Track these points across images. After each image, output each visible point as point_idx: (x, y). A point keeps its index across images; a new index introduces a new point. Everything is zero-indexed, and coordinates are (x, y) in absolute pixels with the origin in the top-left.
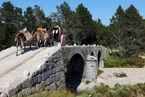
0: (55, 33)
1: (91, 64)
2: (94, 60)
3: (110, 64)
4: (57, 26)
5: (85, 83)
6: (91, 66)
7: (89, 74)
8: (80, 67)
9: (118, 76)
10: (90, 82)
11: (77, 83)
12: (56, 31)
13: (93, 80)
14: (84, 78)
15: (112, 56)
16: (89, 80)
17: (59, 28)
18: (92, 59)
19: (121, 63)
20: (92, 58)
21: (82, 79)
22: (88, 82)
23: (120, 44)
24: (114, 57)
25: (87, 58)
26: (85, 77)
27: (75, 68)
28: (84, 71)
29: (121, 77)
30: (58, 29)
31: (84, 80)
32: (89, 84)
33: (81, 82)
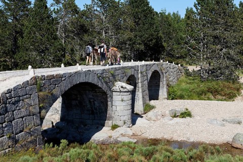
0: (101, 52)
1: (120, 98)
2: (125, 90)
3: (179, 93)
4: (103, 44)
5: (110, 128)
6: (121, 99)
7: (117, 114)
8: (101, 102)
9: (178, 116)
10: (119, 127)
11: (97, 127)
12: (101, 50)
13: (125, 123)
14: (109, 120)
15: (191, 78)
16: (117, 124)
17: (105, 46)
18: (122, 89)
19: (198, 90)
20: (122, 87)
21: (106, 121)
22: (114, 127)
23: (202, 57)
24: (193, 80)
25: (114, 88)
26: (111, 118)
27: (94, 104)
28: (109, 108)
29: (182, 118)
30: (103, 47)
31: (109, 123)
32: (116, 130)
33: (104, 126)
